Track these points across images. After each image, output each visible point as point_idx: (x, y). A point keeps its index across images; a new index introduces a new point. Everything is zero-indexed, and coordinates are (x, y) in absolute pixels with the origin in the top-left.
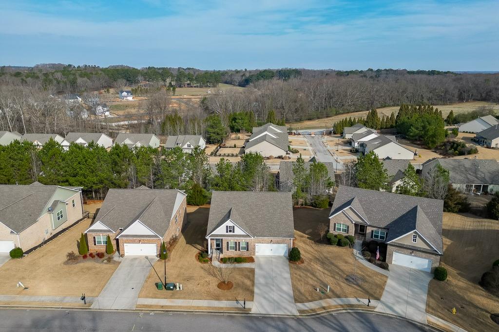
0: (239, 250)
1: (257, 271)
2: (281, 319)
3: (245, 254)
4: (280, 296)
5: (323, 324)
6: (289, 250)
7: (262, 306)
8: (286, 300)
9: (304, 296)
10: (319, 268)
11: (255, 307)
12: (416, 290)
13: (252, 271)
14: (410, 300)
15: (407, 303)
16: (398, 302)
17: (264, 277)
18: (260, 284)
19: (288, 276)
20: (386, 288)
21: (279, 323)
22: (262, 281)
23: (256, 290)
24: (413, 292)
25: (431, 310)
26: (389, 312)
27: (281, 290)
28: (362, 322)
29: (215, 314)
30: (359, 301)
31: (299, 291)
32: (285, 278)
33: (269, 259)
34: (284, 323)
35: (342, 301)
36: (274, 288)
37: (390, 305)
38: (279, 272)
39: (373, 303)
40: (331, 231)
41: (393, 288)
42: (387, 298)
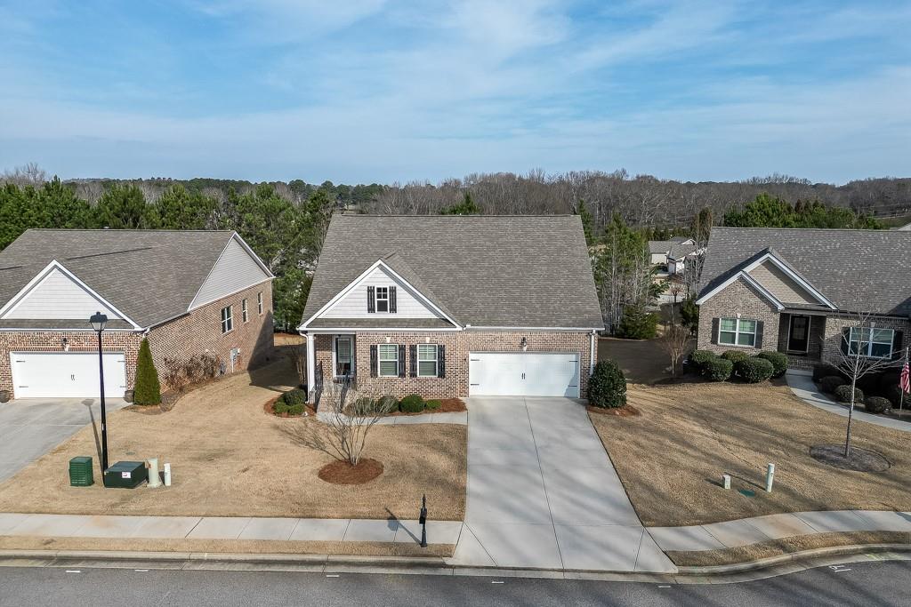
0: (413, 375)
1: (474, 432)
3: (430, 386)
4: (573, 501)
6: (585, 371)
7: (502, 539)
8: (605, 516)
9: (679, 504)
10: (697, 429)
11: (472, 542)
13: (461, 434)
17: (503, 447)
18: (489, 466)
19: (593, 444)
22: (493, 456)
23: (472, 485)
27: (573, 484)
29: (286, 569)
31: (649, 488)
32: (583, 451)
33: (517, 407)
35: (842, 521)
36: (547, 481)
38: (557, 436)
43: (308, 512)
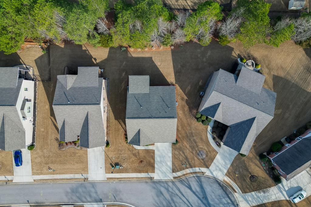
1: (156, 152)
2: (166, 182)
4: (167, 169)
5: (182, 184)
8: (169, 171)
9: (177, 168)
11: (157, 176)
12: (227, 162)
13: (153, 152)
14: (222, 168)
15: (220, 170)
16: (216, 169)
17: (160, 157)
19: (170, 155)
20: (215, 161)
21: (166, 185)
23: (156, 166)
24: (225, 162)
25: (227, 174)
26: (210, 175)
27: (167, 165)
28: (198, 182)
30: (200, 169)
31: (175, 166)
32: (169, 157)
34: (167, 184)
35: (193, 170)
36: (164, 164)
37: (212, 171)
38: (166, 152)
39: (205, 170)
41: (218, 162)
42: (212, 167)
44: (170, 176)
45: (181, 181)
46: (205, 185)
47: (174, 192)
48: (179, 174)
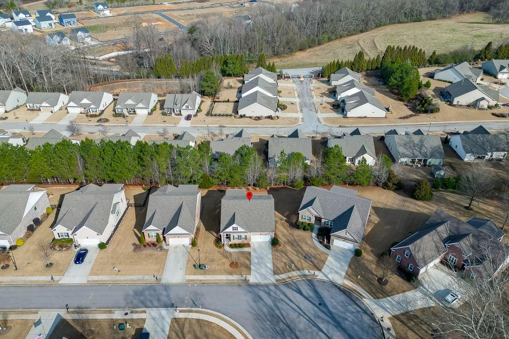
0: (241, 239)
1: (252, 254)
2: (267, 286)
3: (246, 242)
4: (266, 270)
5: (289, 288)
6: (272, 238)
7: (256, 278)
8: (269, 273)
9: (279, 270)
10: (290, 249)
11: (253, 279)
12: (343, 264)
13: (249, 254)
14: (337, 270)
15: (337, 273)
16: (331, 272)
17: (257, 258)
18: (255, 263)
19: (270, 256)
20: (327, 263)
21: (266, 288)
22: (256, 261)
23: (252, 267)
24: (341, 264)
25: (347, 277)
26: (325, 278)
27: (266, 266)
28: (310, 286)
29: (230, 284)
30: (309, 272)
31: (277, 267)
32: (269, 258)
33: (260, 244)
34: (268, 288)
35: (301, 273)
36: (262, 266)
37: (326, 274)
38: (266, 254)
39: (317, 273)
40: (300, 219)
41: (331, 263)
42: (325, 269)
43: (231, 274)
44: (272, 279)
45: (287, 284)
46: (319, 290)
47: (277, 297)
48: (283, 276)
